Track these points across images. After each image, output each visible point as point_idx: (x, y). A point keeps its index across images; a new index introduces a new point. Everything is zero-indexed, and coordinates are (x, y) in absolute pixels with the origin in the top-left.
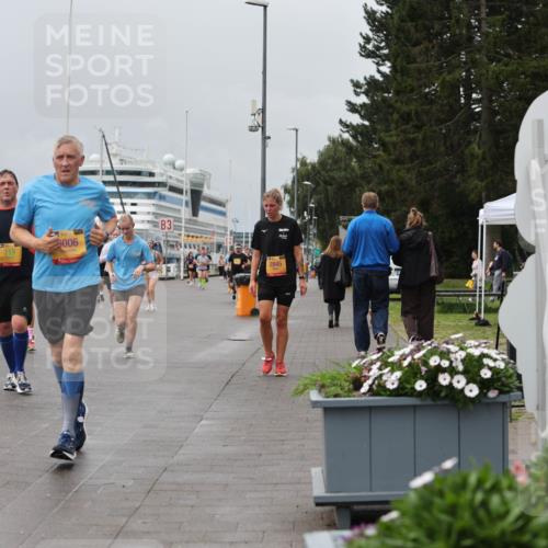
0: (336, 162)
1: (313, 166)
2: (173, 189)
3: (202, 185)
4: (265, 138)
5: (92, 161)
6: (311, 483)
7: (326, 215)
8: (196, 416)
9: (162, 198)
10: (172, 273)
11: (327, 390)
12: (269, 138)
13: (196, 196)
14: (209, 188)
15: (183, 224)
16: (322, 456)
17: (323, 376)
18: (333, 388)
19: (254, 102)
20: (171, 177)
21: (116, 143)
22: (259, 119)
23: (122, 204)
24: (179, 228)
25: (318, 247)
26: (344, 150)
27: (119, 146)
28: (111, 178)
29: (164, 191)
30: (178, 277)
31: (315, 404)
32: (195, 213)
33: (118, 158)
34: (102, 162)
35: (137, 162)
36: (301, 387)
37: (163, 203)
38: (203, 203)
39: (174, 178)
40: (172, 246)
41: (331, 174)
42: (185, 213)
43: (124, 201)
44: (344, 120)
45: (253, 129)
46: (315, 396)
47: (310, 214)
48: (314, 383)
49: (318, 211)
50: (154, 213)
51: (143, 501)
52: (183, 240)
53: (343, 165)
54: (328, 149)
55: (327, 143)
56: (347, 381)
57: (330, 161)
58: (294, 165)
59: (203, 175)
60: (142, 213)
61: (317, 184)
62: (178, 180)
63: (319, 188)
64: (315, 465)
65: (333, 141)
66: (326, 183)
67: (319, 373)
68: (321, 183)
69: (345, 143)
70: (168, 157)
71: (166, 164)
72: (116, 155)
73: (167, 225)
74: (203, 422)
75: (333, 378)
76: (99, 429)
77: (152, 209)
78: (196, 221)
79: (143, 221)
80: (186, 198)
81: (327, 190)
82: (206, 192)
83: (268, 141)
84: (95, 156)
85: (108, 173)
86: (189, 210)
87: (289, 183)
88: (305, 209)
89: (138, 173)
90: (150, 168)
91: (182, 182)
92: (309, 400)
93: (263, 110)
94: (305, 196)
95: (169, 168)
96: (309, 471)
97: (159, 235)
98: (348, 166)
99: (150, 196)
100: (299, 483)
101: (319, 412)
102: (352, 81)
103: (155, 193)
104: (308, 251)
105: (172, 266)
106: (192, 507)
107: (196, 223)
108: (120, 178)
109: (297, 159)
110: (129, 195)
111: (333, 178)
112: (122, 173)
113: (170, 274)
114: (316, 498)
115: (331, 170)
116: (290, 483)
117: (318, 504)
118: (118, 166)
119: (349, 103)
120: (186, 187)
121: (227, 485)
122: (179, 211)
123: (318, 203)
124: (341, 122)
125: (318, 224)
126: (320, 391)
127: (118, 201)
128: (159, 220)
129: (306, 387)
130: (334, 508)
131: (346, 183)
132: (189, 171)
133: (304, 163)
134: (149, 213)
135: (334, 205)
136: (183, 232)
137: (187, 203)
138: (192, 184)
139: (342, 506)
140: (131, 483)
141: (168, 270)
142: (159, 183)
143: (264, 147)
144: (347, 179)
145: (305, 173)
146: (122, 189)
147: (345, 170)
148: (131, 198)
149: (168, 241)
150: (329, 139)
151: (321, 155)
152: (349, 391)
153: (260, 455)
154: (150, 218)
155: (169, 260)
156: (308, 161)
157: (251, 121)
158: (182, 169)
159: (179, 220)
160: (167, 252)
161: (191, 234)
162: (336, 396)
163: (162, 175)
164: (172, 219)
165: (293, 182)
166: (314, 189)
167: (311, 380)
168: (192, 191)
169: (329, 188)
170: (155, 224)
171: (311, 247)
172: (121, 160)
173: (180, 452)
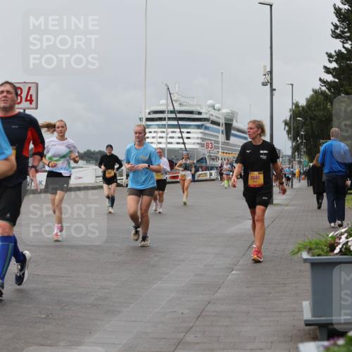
0: (317, 105)
1: (303, 107)
2: (213, 123)
3: (232, 120)
4: (272, 90)
5: (162, 105)
6: (302, 311)
7: (311, 140)
8: (229, 268)
9: (207, 128)
10: (214, 176)
11: (314, 251)
12: (275, 90)
13: (228, 127)
14: (236, 121)
15: (220, 145)
16: (309, 294)
17: (310, 243)
18: (317, 251)
19: (265, 67)
20: (212, 115)
21: (176, 93)
22: (268, 77)
23: (181, 132)
24: (218, 148)
25: (307, 159)
26: (322, 98)
27: (178, 95)
28: (173, 116)
29: (208, 124)
30: (217, 179)
31: (306, 261)
32: (228, 138)
33: (178, 103)
34: (167, 105)
35: (190, 105)
36: (297, 250)
37: (207, 132)
38: (233, 132)
39: (214, 115)
40: (213, 159)
41: (315, 113)
42: (222, 138)
43: (182, 130)
44: (322, 78)
45: (264, 84)
46: (305, 255)
47: (301, 138)
48: (305, 247)
49: (306, 137)
50: (201, 138)
51: (195, 323)
52: (220, 155)
53: (322, 107)
54: (312, 97)
55: (312, 93)
56: (325, 246)
57: (314, 105)
58: (291, 107)
59: (233, 113)
60: (194, 138)
61: (306, 119)
62: (216, 117)
63: (307, 122)
64: (305, 300)
65: (315, 92)
66: (311, 118)
67: (308, 241)
68: (308, 119)
69: (323, 93)
70: (210, 102)
71: (209, 106)
72: (176, 101)
73: (210, 145)
74: (234, 272)
75: (317, 244)
76: (167, 276)
77: (200, 136)
78: (228, 143)
79: (194, 143)
80: (222, 128)
81: (312, 123)
82: (235, 124)
83: (274, 92)
84: (163, 102)
85: (172, 112)
86: (224, 136)
87: (288, 118)
88: (298, 136)
89: (191, 112)
90: (198, 109)
91: (219, 118)
92: (302, 258)
93: (271, 72)
94: (298, 127)
95: (211, 109)
96: (301, 304)
97: (205, 152)
98: (325, 108)
99: (199, 127)
100: (294, 311)
101: (308, 266)
102: (327, 53)
103: (202, 125)
104: (300, 162)
105: (214, 172)
106: (226, 326)
107: (228, 144)
108: (179, 116)
109: (293, 103)
110: (186, 127)
111: (316, 116)
112: (180, 112)
113: (212, 177)
114: (305, 321)
115: (314, 111)
116: (289, 311)
117: (307, 325)
118: (178, 108)
119: (325, 67)
120: (222, 121)
121: (248, 313)
122: (218, 137)
123: (306, 131)
124: (320, 79)
125: (306, 145)
126: (308, 253)
127: (178, 130)
128: (205, 143)
129: (299, 250)
130: (317, 327)
131: (324, 119)
132: (224, 111)
133: (297, 106)
134: (198, 138)
135: (317, 133)
136: (220, 150)
137: (222, 132)
138: (226, 119)
139: (322, 326)
140: (188, 311)
141: (211, 175)
142: (204, 119)
143: (272, 95)
144: (325, 116)
145: (297, 112)
146: (181, 123)
147: (323, 110)
148: (186, 128)
149: (211, 156)
150: (313, 90)
151: (308, 101)
152: (327, 252)
153: (270, 293)
154: (199, 141)
155: (212, 168)
156: (300, 105)
157: (263, 79)
158: (219, 110)
159: (217, 142)
160: (210, 163)
161: (225, 151)
162: (319, 255)
163: (206, 114)
164: (213, 142)
165: (290, 118)
166: (304, 122)
167: (303, 245)
168: (226, 124)
169: (313, 122)
170: (202, 145)
171: (302, 160)
172: (180, 104)
173: (219, 291)
